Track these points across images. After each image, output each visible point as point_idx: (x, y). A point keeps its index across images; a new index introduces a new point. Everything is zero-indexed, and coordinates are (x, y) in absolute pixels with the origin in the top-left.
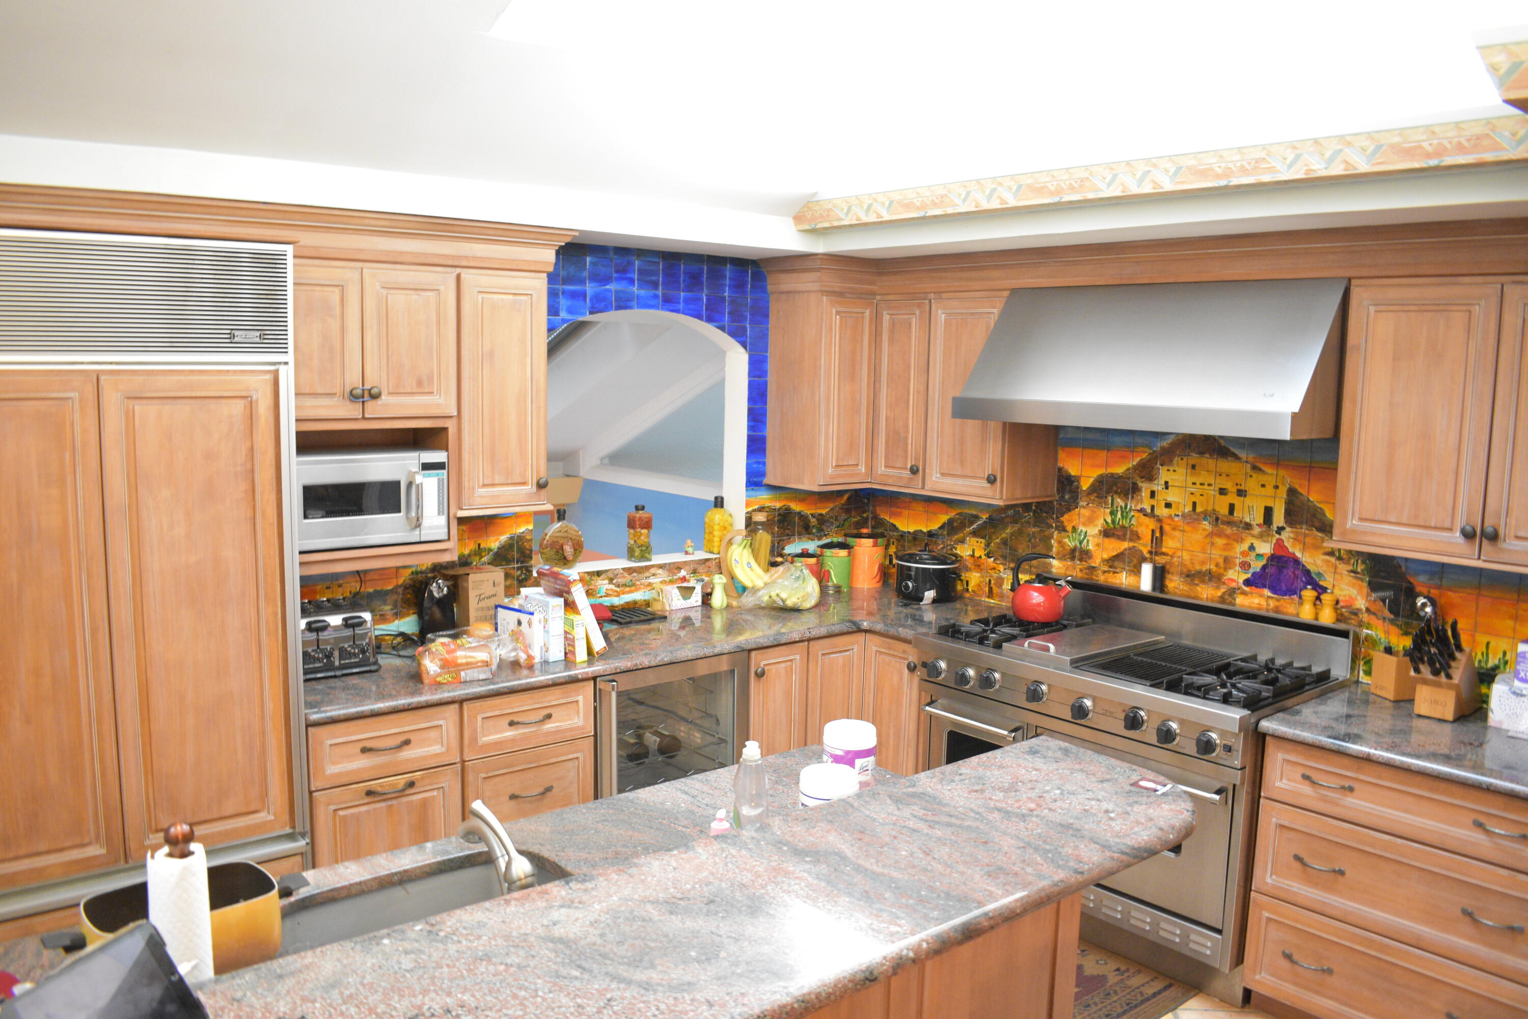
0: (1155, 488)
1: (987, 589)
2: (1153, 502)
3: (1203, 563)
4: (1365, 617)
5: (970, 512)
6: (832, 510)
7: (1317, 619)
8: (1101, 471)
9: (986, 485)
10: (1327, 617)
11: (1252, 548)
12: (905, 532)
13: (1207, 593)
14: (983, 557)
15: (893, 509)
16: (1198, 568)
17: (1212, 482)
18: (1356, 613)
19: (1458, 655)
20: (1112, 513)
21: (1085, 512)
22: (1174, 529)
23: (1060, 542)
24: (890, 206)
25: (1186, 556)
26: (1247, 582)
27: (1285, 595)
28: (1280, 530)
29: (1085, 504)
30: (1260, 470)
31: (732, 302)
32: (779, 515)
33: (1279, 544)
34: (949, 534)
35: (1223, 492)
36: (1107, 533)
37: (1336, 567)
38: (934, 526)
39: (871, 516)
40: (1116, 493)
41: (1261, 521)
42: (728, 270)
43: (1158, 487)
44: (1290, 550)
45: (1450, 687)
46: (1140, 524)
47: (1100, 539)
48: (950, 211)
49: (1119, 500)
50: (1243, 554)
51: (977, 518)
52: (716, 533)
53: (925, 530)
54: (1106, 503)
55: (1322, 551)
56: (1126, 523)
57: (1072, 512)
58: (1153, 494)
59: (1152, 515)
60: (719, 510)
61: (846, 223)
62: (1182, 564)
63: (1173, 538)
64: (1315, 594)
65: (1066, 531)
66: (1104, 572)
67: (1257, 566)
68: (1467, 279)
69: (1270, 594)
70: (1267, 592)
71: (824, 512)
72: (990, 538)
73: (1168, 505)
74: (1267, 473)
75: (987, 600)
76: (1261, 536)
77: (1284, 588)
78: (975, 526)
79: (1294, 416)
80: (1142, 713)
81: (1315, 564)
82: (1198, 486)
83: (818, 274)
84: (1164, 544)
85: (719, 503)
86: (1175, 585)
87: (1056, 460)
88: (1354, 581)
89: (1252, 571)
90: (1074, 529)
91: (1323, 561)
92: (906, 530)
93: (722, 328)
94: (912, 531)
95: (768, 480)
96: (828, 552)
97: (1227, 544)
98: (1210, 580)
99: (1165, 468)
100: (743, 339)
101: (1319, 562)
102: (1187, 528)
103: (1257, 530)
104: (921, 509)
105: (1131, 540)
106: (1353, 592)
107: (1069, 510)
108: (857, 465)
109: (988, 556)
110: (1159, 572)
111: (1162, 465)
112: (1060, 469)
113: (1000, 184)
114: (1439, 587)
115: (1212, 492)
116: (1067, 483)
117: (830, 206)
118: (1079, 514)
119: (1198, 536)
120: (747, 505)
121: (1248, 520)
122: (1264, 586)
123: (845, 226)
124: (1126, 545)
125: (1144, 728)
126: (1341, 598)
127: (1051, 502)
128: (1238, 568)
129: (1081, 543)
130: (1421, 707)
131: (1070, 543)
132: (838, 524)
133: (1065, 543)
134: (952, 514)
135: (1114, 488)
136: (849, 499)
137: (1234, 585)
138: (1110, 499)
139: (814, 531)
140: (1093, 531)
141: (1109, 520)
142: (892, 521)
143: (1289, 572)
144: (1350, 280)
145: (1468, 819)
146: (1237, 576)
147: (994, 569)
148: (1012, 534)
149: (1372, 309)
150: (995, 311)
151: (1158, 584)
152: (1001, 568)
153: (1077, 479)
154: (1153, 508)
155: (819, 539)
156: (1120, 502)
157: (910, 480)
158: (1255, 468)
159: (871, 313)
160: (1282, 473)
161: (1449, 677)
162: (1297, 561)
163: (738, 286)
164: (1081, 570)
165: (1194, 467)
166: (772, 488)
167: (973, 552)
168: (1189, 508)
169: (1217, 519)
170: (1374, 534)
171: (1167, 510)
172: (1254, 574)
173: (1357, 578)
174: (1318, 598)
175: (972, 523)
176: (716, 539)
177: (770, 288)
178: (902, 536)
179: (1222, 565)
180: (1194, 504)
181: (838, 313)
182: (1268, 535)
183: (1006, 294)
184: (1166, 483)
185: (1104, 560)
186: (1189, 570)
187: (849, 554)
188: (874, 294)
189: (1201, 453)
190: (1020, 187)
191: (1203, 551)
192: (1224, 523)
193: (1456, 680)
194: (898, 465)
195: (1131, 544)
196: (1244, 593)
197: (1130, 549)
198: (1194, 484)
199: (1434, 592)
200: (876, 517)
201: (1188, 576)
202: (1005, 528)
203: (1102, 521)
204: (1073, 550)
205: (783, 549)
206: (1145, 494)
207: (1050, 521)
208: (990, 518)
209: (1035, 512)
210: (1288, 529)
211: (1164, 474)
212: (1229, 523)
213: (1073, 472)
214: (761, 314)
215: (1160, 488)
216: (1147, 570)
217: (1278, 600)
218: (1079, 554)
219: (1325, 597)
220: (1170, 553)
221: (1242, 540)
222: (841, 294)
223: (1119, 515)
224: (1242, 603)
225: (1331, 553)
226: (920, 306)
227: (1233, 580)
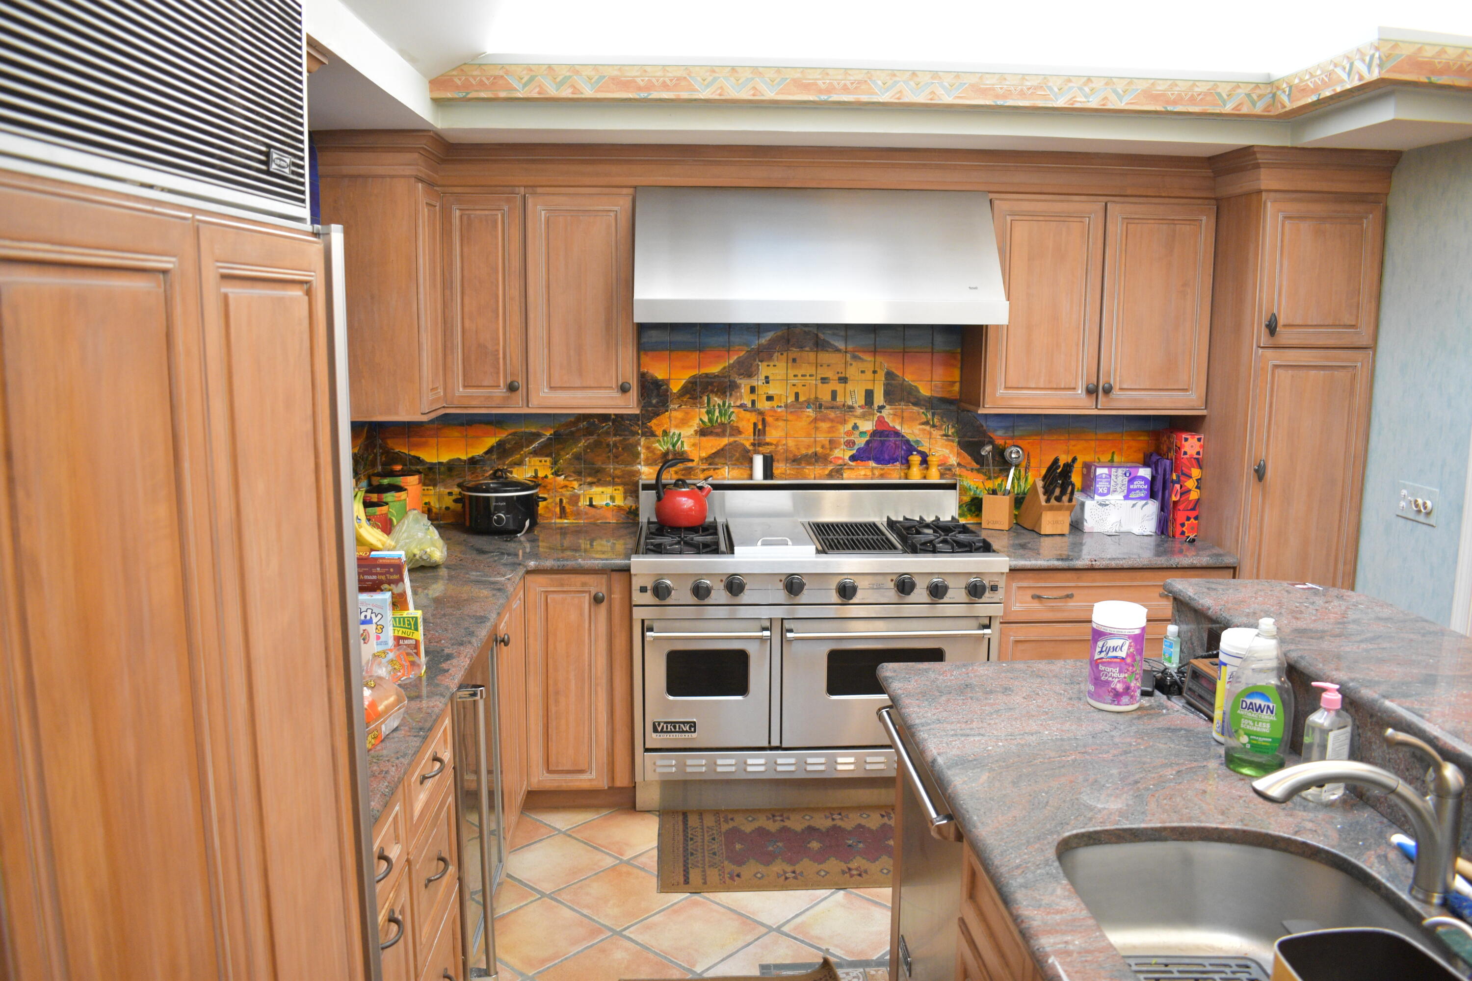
0: (755, 384)
1: (558, 509)
2: (754, 397)
3: (809, 447)
4: (957, 471)
5: (527, 430)
7: (926, 479)
8: (695, 372)
9: (616, 394)
10: (935, 476)
11: (855, 427)
12: (435, 464)
13: (815, 474)
14: (550, 476)
15: (415, 440)
16: (804, 452)
17: (814, 373)
18: (953, 469)
20: (708, 412)
21: (678, 415)
22: (777, 420)
23: (648, 448)
25: (791, 443)
26: (853, 458)
27: (889, 463)
28: (881, 408)
29: (676, 406)
30: (860, 358)
33: (881, 421)
34: (499, 458)
35: (824, 380)
36: (703, 432)
37: (930, 433)
38: (478, 451)
40: (712, 391)
41: (863, 402)
43: (758, 382)
44: (891, 425)
45: (1068, 508)
46: (740, 419)
47: (697, 439)
49: (716, 399)
50: (848, 433)
51: (538, 435)
53: (464, 457)
54: (702, 403)
55: (918, 422)
56: (725, 420)
57: (662, 417)
58: (753, 390)
59: (753, 409)
62: (786, 451)
63: (776, 428)
64: (920, 459)
65: (655, 436)
66: (704, 470)
67: (861, 442)
69: (874, 465)
70: (872, 464)
72: (558, 454)
73: (770, 398)
74: (866, 361)
75: (558, 521)
76: (863, 416)
77: (887, 457)
78: (535, 445)
81: (913, 433)
82: (799, 377)
84: (767, 434)
86: (782, 471)
88: (947, 443)
89: (856, 447)
90: (665, 433)
91: (920, 430)
92: (435, 461)
94: (445, 460)
97: (831, 427)
98: (816, 461)
99: (766, 364)
101: (917, 432)
102: (790, 417)
103: (859, 411)
104: (457, 434)
105: (731, 435)
106: (946, 452)
107: (657, 414)
108: (438, 388)
109: (556, 474)
110: (767, 461)
111: (761, 361)
113: (763, 74)
114: (1012, 438)
115: (814, 382)
116: (653, 388)
118: (670, 417)
119: (803, 423)
121: (850, 403)
122: (870, 459)
124: (725, 441)
128: (843, 447)
129: (674, 445)
131: (661, 447)
133: (655, 448)
134: (502, 435)
135: (710, 388)
136: (367, 433)
137: (840, 462)
138: (705, 399)
140: (688, 432)
141: (706, 419)
142: (413, 453)
143: (891, 443)
146: (843, 454)
147: (566, 486)
148: (587, 447)
149: (1009, 218)
151: (768, 473)
152: (576, 484)
153: (666, 382)
154: (753, 402)
156: (717, 400)
157: (506, 399)
158: (855, 357)
159: (440, 206)
160: (879, 359)
161: (1063, 501)
162: (897, 434)
164: (676, 472)
165: (794, 360)
167: (536, 471)
168: (791, 399)
171: (769, 403)
172: (858, 450)
173: (949, 440)
174: (923, 461)
175: (532, 443)
179: (828, 446)
182: (870, 414)
183: (628, 191)
184: (767, 377)
185: (702, 459)
186: (795, 455)
189: (805, 347)
191: (808, 435)
192: (827, 408)
194: (486, 383)
195: (732, 439)
196: (851, 468)
197: (730, 444)
198: (795, 376)
199: (1009, 443)
200: (387, 452)
201: (794, 461)
202: (577, 441)
203: (697, 421)
204: (666, 454)
206: (744, 390)
208: (555, 434)
210: (888, 407)
211: (764, 370)
212: (832, 408)
213: (663, 377)
215: (760, 383)
216: (758, 462)
217: (882, 469)
218: (673, 457)
219: (930, 459)
220: (775, 443)
221: (844, 422)
223: (717, 413)
224: (848, 478)
225: (926, 423)
226: (508, 200)
227: (839, 458)
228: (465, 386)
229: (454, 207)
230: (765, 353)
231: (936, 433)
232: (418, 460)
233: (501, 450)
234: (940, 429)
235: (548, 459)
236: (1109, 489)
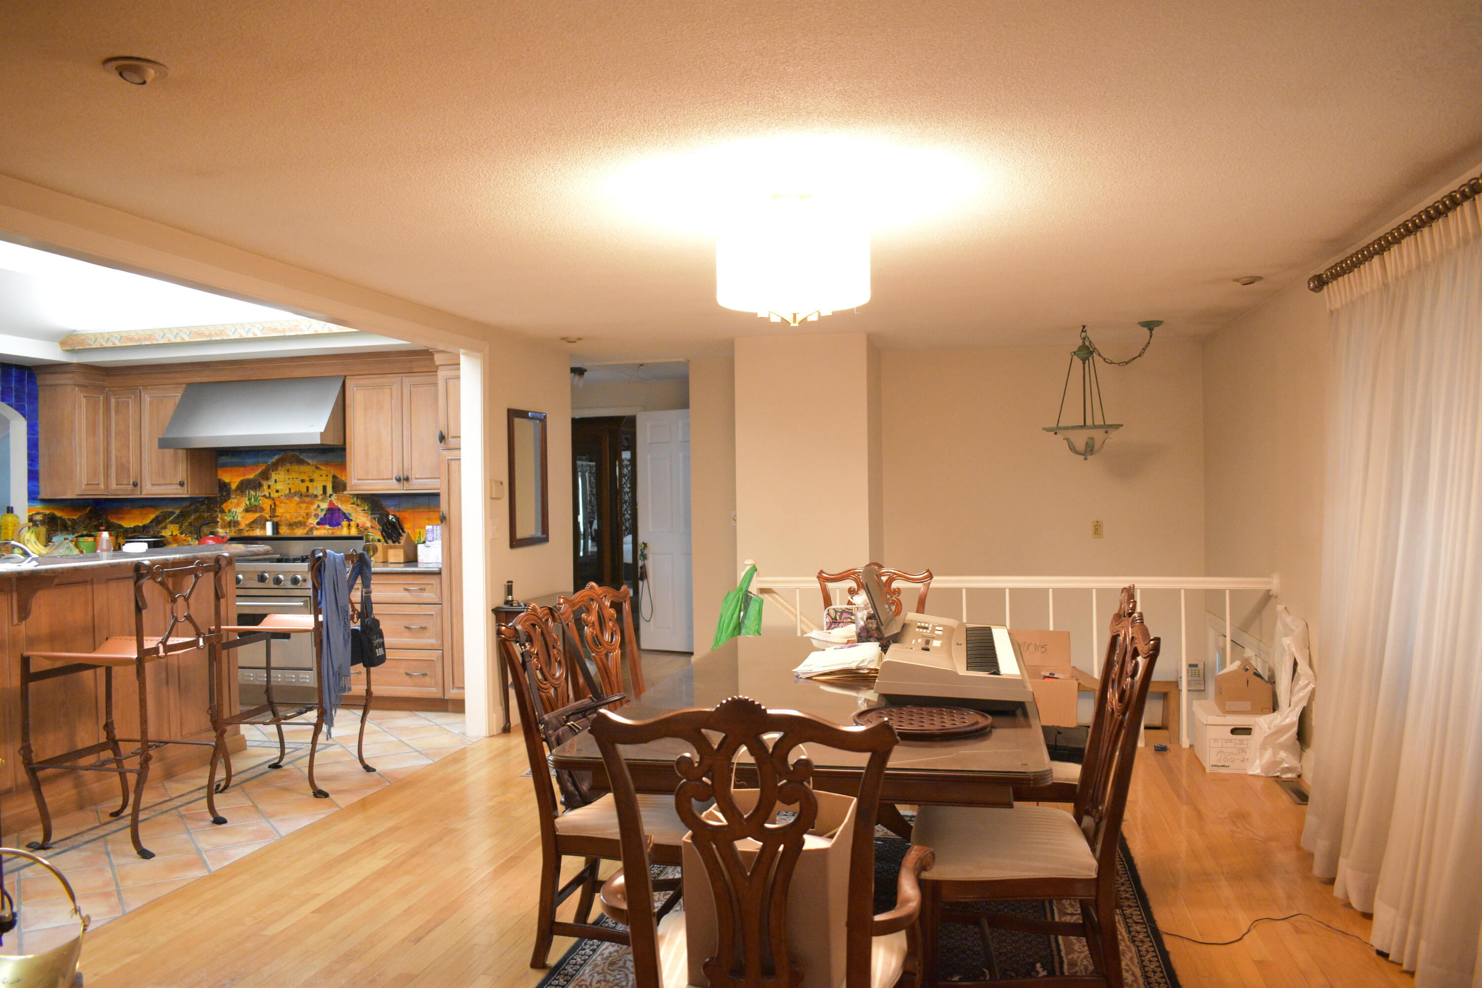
2: (269, 491)
3: (296, 518)
6: (80, 517)
7: (349, 533)
8: (242, 478)
9: (179, 487)
10: (354, 532)
11: (319, 506)
12: (128, 528)
13: (300, 532)
14: (178, 535)
15: (119, 515)
16: (294, 520)
17: (297, 477)
18: (366, 529)
19: (403, 534)
20: (249, 499)
21: (235, 501)
22: (281, 503)
23: (222, 519)
24: (120, 339)
25: (288, 516)
26: (318, 524)
27: (335, 526)
28: (331, 495)
29: (234, 497)
30: (319, 468)
31: (16, 390)
32: (49, 518)
33: (331, 503)
34: (156, 525)
35: (303, 481)
36: (247, 510)
37: (356, 509)
38: (147, 521)
39: (104, 522)
40: (250, 488)
41: (321, 492)
42: (14, 372)
43: (271, 483)
44: (336, 505)
45: (400, 547)
46: (264, 503)
47: (244, 514)
48: (155, 342)
49: (252, 492)
50: (316, 510)
51: (173, 513)
52: (10, 528)
53: (141, 525)
54: (246, 495)
55: (349, 503)
56: (256, 503)
57: (228, 502)
58: (269, 487)
59: (270, 497)
60: (10, 514)
61: (94, 347)
62: (287, 520)
63: (281, 507)
64: (347, 523)
65: (225, 512)
66: (247, 531)
67: (322, 515)
68: (389, 375)
69: (329, 527)
70: (327, 527)
71: (75, 518)
72: (182, 523)
73: (277, 491)
74: (323, 470)
76: (323, 500)
77: (335, 523)
78: (172, 518)
79: (321, 434)
80: (266, 575)
81: (347, 509)
82: (291, 480)
83: (73, 375)
84: (277, 511)
85: (10, 510)
86: (284, 531)
87: (217, 475)
89: (320, 517)
90: (230, 511)
92: (128, 527)
93: (11, 405)
94: (132, 526)
95: (40, 497)
96: (81, 539)
97: (307, 507)
98: (301, 525)
99: (275, 472)
100: (24, 412)
101: (349, 508)
102: (287, 501)
103: (320, 498)
104: (138, 513)
105: (260, 512)
106: (364, 519)
107: (226, 501)
108: (98, 484)
109: (181, 533)
110: (275, 525)
111: (273, 471)
112: (220, 480)
113: (181, 331)
114: (399, 511)
115: (298, 482)
116: (224, 487)
117: (84, 337)
118: (231, 503)
119: (293, 505)
120: (29, 511)
121: (315, 493)
122: (326, 524)
123: (92, 349)
124: (257, 515)
125: (267, 581)
126: (360, 523)
127: (215, 498)
128: (313, 517)
129: (234, 517)
130: (391, 559)
131: (228, 519)
132: (84, 525)
133: (225, 519)
134: (158, 513)
135: (249, 486)
136: (90, 510)
137: (312, 526)
138: (247, 492)
139: (70, 529)
140: (239, 510)
141: (248, 503)
142: (119, 523)
143: (336, 515)
144: (345, 377)
145: (401, 588)
146: (313, 521)
147: (185, 540)
148: (195, 519)
149: (355, 388)
150: (179, 395)
151: (275, 531)
152: (190, 539)
153: (229, 484)
154: (270, 494)
155: (73, 534)
156: (253, 493)
157: (132, 490)
158: (317, 468)
159: (104, 397)
160: (329, 468)
161: (399, 543)
162: (339, 510)
163: (20, 381)
164: (235, 532)
165: (288, 470)
166: (45, 501)
167: (172, 532)
168: (287, 492)
169: (301, 495)
170: (363, 485)
171: (277, 494)
172: (321, 519)
173: (365, 513)
174: (349, 525)
175: (170, 517)
176: (10, 532)
177: (38, 383)
178: (126, 531)
179: (305, 517)
180: (290, 489)
181: (84, 397)
182: (326, 499)
183: (184, 386)
184: (275, 480)
185: (247, 524)
186: (290, 522)
187: (95, 540)
188: (104, 387)
189: (291, 463)
190: (191, 332)
191: (296, 512)
192: (305, 496)
193: (402, 543)
194: (125, 483)
195: (260, 514)
196: (317, 529)
197: (260, 516)
198: (289, 479)
199: (397, 514)
200: (108, 522)
201: (290, 525)
202: (190, 516)
203: (244, 504)
204: (230, 522)
205: (52, 539)
206: (265, 487)
207: (216, 508)
208: (181, 512)
209: (207, 504)
210: (334, 495)
211: (274, 476)
212: (307, 496)
213: (227, 480)
214: (34, 398)
215: (273, 483)
216: (269, 525)
217: (333, 530)
218: (234, 523)
219: (352, 523)
220: (280, 515)
221: (312, 504)
222: (85, 386)
223: (253, 500)
224: (316, 533)
225: (353, 503)
226: (134, 393)
227: (312, 524)
228: (117, 485)
229: (112, 397)
230: (275, 466)
231: (359, 509)
232: (121, 526)
233: (157, 521)
234: (361, 507)
235: (177, 525)
236: (433, 538)
